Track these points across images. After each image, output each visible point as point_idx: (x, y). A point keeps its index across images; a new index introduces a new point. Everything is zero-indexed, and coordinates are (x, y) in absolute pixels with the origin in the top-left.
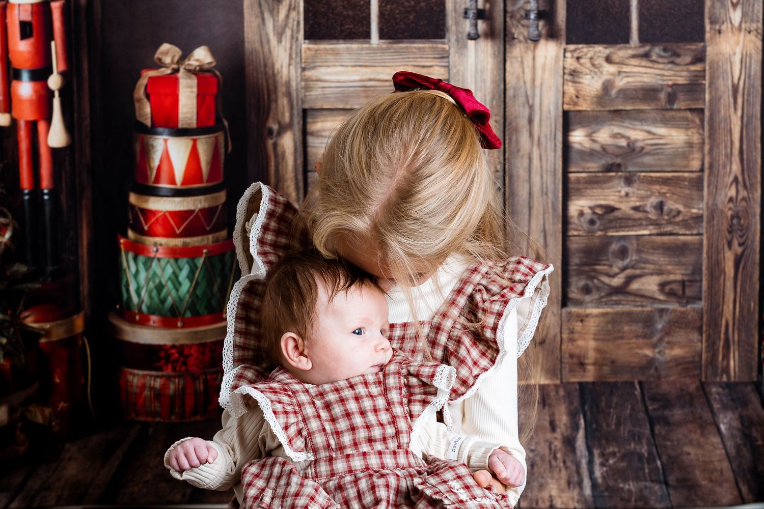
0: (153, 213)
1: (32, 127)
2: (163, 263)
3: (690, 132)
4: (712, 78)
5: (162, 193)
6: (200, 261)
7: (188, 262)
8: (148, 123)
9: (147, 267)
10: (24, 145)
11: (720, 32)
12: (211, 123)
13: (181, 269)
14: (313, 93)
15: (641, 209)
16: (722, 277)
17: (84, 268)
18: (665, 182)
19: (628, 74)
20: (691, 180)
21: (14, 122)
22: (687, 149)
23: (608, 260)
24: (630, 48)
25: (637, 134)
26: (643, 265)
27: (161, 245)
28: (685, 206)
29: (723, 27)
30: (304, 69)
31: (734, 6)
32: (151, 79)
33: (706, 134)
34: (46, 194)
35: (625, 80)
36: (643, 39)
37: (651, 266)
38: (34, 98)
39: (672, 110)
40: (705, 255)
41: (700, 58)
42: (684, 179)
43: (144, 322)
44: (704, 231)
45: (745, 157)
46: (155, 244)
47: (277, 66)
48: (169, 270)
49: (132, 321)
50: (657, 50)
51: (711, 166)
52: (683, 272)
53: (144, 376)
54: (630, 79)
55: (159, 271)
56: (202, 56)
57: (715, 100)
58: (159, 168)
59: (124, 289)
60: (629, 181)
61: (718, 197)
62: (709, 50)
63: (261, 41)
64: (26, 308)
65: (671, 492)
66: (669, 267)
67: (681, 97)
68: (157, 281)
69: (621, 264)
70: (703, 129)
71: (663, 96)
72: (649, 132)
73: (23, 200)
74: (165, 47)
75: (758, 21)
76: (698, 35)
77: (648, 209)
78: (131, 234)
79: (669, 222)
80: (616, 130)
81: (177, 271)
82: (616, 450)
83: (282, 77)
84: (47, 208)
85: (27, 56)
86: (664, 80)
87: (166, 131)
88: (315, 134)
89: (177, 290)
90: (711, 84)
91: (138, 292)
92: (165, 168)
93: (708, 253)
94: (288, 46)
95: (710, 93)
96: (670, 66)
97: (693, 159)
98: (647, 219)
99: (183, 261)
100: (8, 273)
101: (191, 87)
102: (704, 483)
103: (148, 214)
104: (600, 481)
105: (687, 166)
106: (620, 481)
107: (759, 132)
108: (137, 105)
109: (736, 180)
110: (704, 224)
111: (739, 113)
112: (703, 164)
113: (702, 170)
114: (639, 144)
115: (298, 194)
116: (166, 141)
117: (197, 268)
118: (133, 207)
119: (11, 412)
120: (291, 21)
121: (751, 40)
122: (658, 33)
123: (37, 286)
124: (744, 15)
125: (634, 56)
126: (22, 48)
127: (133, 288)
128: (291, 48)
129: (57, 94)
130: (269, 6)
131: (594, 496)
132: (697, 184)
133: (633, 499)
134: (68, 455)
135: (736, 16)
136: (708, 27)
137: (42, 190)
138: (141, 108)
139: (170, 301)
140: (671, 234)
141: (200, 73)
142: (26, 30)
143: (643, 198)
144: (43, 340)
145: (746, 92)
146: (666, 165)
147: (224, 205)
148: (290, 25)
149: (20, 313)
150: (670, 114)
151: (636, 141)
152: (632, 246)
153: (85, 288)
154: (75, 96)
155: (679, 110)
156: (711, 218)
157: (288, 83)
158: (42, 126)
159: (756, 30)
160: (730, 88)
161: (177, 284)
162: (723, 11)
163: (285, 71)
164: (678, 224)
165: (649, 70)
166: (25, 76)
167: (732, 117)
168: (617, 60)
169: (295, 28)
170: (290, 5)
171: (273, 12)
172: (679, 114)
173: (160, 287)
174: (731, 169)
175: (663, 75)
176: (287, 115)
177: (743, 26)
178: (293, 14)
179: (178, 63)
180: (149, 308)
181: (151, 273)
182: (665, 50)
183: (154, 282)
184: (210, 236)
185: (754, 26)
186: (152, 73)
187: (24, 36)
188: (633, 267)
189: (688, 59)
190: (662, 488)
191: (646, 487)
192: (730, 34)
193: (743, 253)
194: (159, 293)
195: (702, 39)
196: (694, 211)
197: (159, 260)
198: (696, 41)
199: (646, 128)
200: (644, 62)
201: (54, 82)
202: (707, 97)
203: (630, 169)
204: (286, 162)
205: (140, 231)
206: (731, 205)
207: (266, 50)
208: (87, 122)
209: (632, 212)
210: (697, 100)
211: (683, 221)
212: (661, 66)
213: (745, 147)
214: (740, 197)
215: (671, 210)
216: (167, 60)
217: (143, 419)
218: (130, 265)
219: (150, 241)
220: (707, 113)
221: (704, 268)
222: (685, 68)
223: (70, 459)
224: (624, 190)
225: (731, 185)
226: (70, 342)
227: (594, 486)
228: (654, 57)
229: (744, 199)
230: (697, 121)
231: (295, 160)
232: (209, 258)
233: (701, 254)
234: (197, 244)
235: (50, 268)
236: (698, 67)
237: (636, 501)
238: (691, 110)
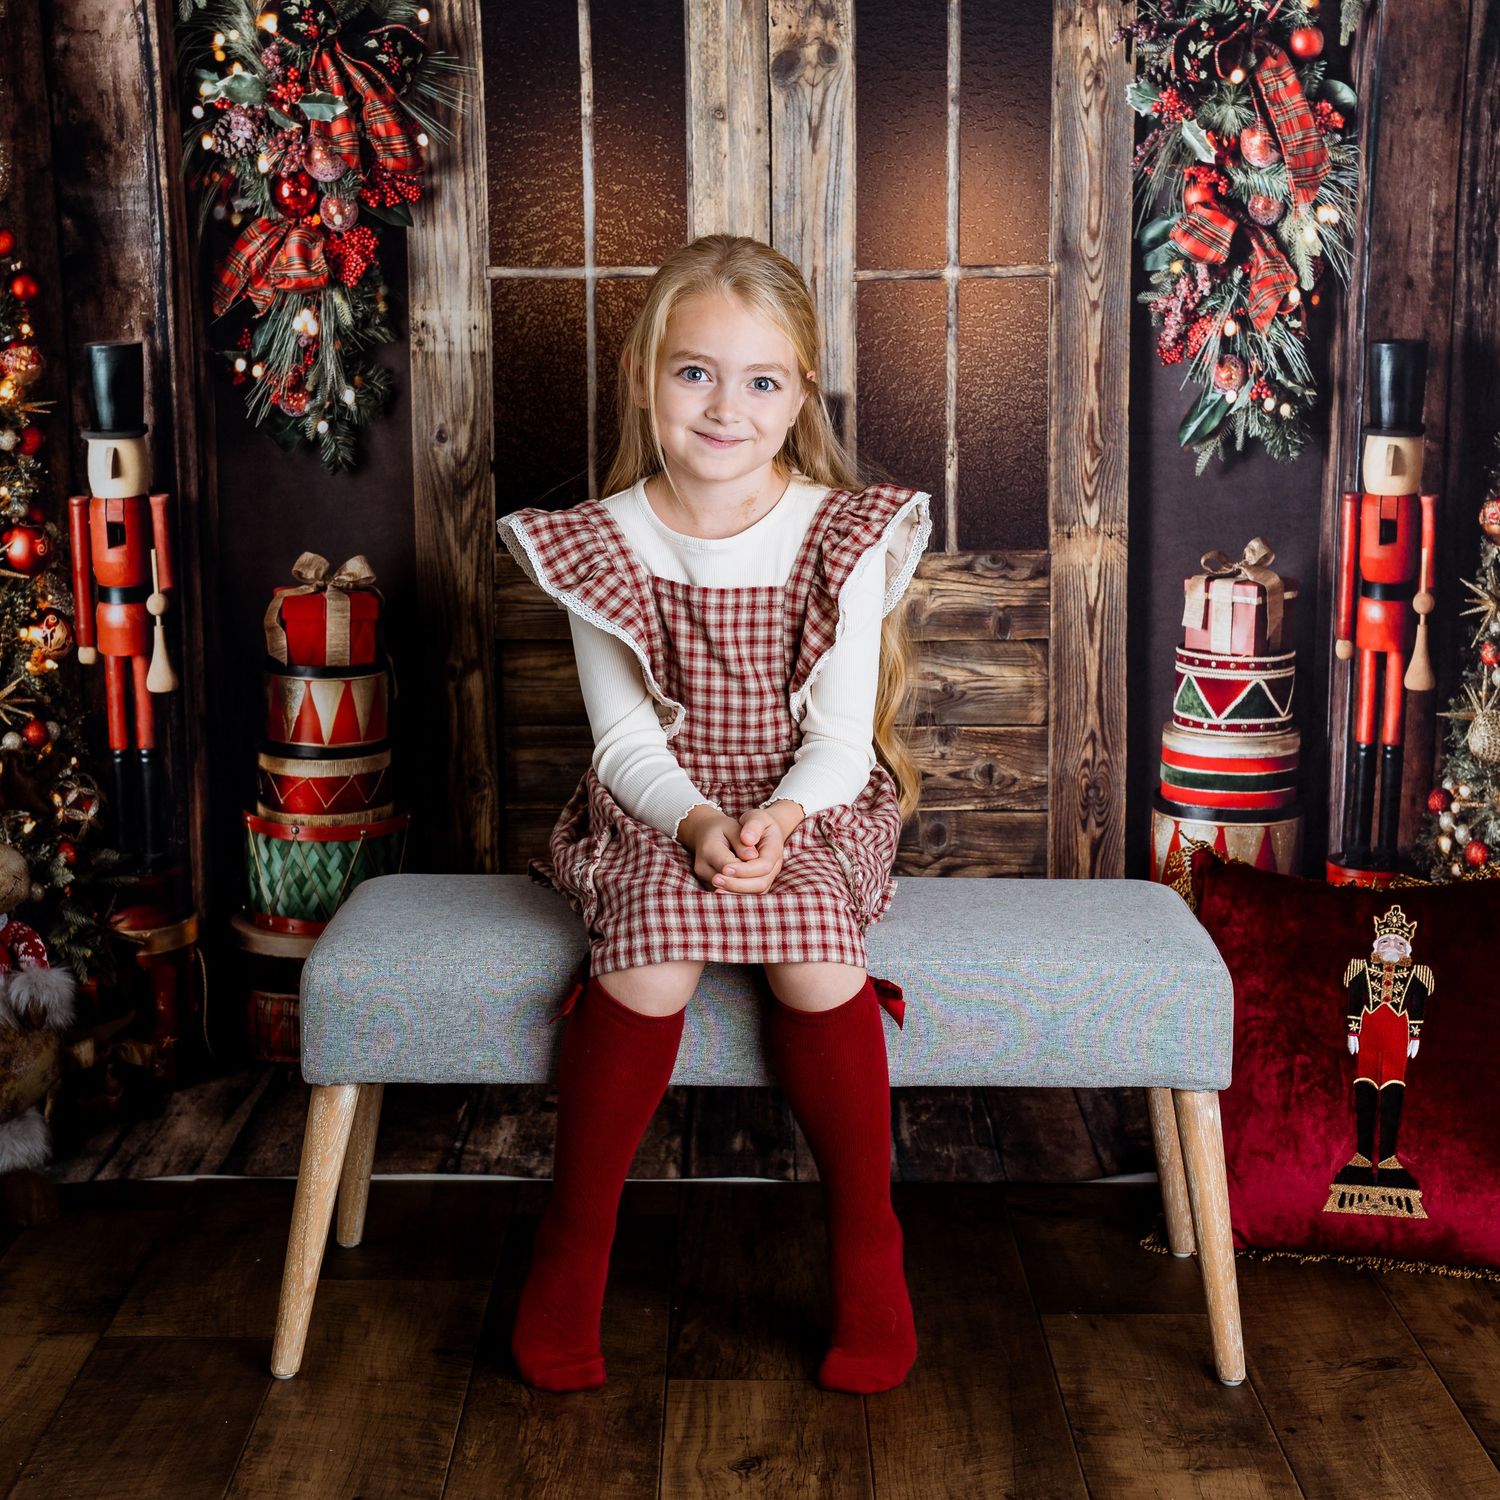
0: (292, 780)
1: (125, 665)
2: (305, 848)
3: (1029, 672)
4: (1059, 597)
5: (304, 755)
6: (356, 846)
7: (339, 848)
8: (284, 659)
9: (284, 856)
10: (114, 690)
11: (1069, 537)
12: (370, 660)
13: (330, 857)
14: (509, 619)
15: (963, 776)
16: (1075, 868)
17: (197, 855)
18: (995, 739)
19: (943, 593)
20: (1030, 736)
21: (101, 659)
22: (1024, 695)
23: (917, 844)
24: (946, 557)
25: (956, 674)
26: (965, 852)
27: (302, 824)
28: (1023, 772)
29: (1074, 529)
30: (497, 587)
31: (1089, 500)
32: (286, 599)
33: (1052, 674)
34: (145, 756)
35: (940, 601)
36: (963, 546)
37: (978, 854)
38: (128, 626)
39: (1004, 641)
40: (1050, 839)
41: (1042, 571)
42: (1021, 736)
43: (279, 928)
44: (1048, 806)
45: (1105, 705)
46: (295, 823)
47: (461, 581)
48: (314, 858)
49: (264, 928)
50: (983, 560)
51: (1058, 718)
52: (1020, 861)
53: (280, 1001)
54: (946, 600)
55: (299, 860)
56: (356, 568)
57: (1064, 628)
58: (299, 719)
59: (252, 883)
60: (945, 737)
61: (1068, 760)
62: (1054, 562)
63: (438, 548)
64: (117, 912)
65: (1006, 1160)
66: (1002, 855)
67: (1016, 623)
68: (297, 873)
69: (935, 850)
70: (1047, 667)
71: (991, 622)
72: (972, 671)
73: (114, 764)
74: (307, 556)
75: (1122, 521)
76: (1039, 539)
77: (972, 776)
78: (261, 809)
79: (1001, 794)
80: (928, 668)
81: (325, 860)
82: (930, 1102)
83: (467, 597)
84: (147, 775)
85: (117, 569)
86: (993, 601)
87: (309, 670)
88: (514, 674)
89: (325, 885)
90: (1057, 607)
91: (272, 888)
92: (307, 720)
93: (1054, 836)
94: (475, 556)
95: (1057, 618)
96: (1002, 581)
97: (1033, 708)
98: (971, 789)
99: (333, 846)
100: (93, 863)
101: (341, 610)
102: (1048, 1148)
103: (284, 781)
104: (908, 1143)
105: (1025, 718)
106: (935, 1144)
107: (1125, 672)
108: (268, 635)
109: (1093, 736)
110: (1050, 797)
111: (1097, 645)
112: (1047, 715)
113: (1046, 723)
114: (960, 688)
115: (489, 756)
116: (308, 683)
117: (352, 855)
118: (264, 772)
119: (98, 1049)
120: (479, 521)
121: (1113, 547)
122: (984, 537)
123: (133, 880)
124: (1102, 512)
125: (950, 569)
126: (111, 559)
127: (264, 882)
128: (479, 559)
129: (158, 620)
130: (448, 501)
131: (899, 1165)
132: (1039, 742)
133: (954, 1169)
134: (176, 1109)
135: (1092, 514)
136: (1053, 529)
137: (139, 751)
138: (275, 639)
139: (315, 898)
140: (1004, 810)
141: (354, 591)
142: (115, 535)
143: (964, 761)
144: (141, 954)
145: (1106, 617)
146: (997, 717)
147: (388, 769)
148: (478, 528)
149: (110, 916)
150: (1001, 647)
151: (955, 683)
152: (950, 826)
153: (198, 882)
154: (184, 624)
155: (1015, 641)
156: (1059, 788)
157: (476, 604)
158: (138, 664)
159: (1120, 533)
160: (1084, 611)
161: (325, 877)
162: (1073, 507)
163: (471, 588)
164: (1013, 796)
165: (971, 588)
166: (115, 596)
167: (1087, 652)
168: (928, 574)
169: (485, 530)
170: (478, 500)
171: (456, 510)
172: (1013, 648)
173: (301, 881)
174: (1085, 721)
175: (992, 595)
176: (474, 648)
177: (1102, 527)
178: (482, 512)
179: (324, 578)
180: (286, 909)
181: (289, 862)
182: (994, 560)
183: (293, 873)
184: (370, 812)
185: (1116, 527)
186: (289, 592)
187: (113, 543)
188: (951, 855)
189: (1026, 573)
190: (993, 1154)
191: (970, 1153)
192: (1084, 539)
193: (1103, 835)
194: (300, 888)
195: (1045, 546)
196: (1036, 778)
197: (300, 844)
198: (1036, 548)
199: (968, 666)
200: (964, 578)
201: (155, 604)
202: (1052, 623)
203: (947, 722)
204: (474, 712)
205: (274, 806)
206: (1086, 771)
207: (444, 560)
208: (200, 658)
209: (950, 780)
210: (1039, 627)
211: (1019, 792)
212: (989, 582)
213: (1104, 692)
214: (1098, 760)
215: (1004, 777)
216: (310, 574)
217: (278, 1059)
218: (260, 851)
219: (287, 818)
220: (1052, 646)
221: (1049, 856)
222: (1021, 585)
223: (179, 1114)
224: (939, 750)
225: (1086, 743)
226: (179, 956)
227: (901, 1150)
228: (979, 571)
229: (1103, 762)
230: (1039, 656)
231: (486, 710)
232: (368, 843)
233: (1046, 837)
234: (352, 823)
235: (150, 856)
236: (1039, 583)
237: (957, 1172)
238: (1030, 641)
